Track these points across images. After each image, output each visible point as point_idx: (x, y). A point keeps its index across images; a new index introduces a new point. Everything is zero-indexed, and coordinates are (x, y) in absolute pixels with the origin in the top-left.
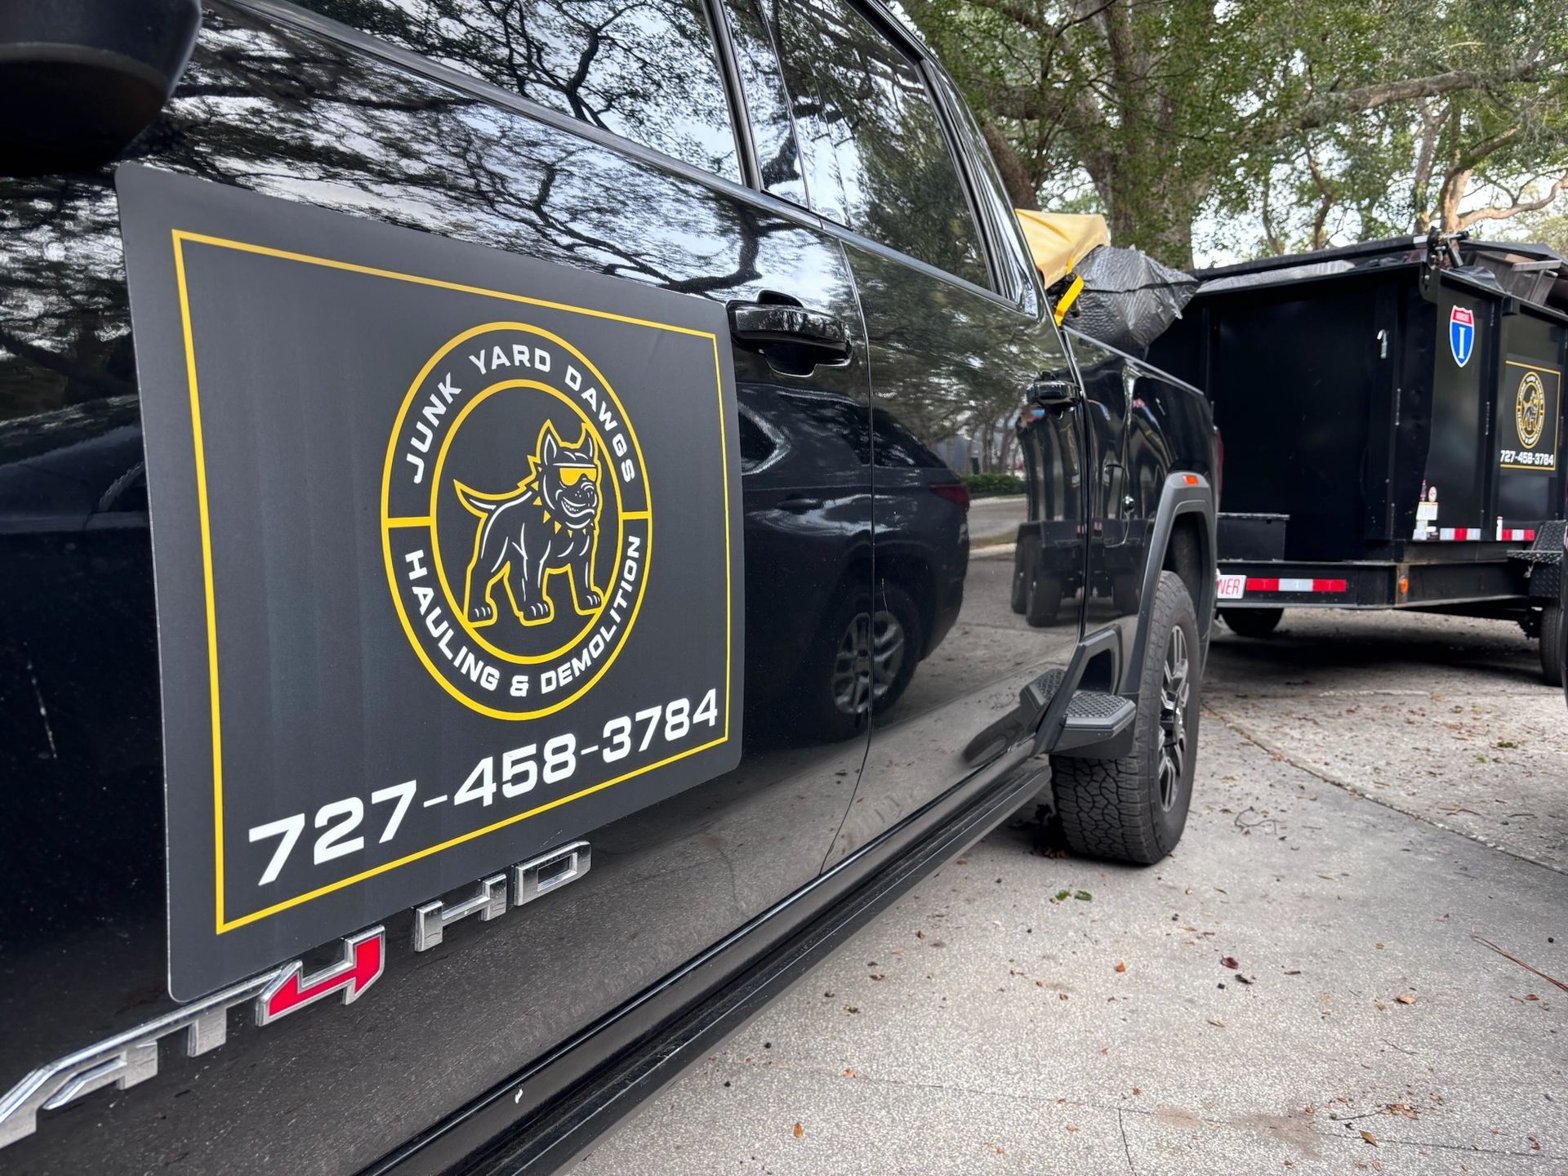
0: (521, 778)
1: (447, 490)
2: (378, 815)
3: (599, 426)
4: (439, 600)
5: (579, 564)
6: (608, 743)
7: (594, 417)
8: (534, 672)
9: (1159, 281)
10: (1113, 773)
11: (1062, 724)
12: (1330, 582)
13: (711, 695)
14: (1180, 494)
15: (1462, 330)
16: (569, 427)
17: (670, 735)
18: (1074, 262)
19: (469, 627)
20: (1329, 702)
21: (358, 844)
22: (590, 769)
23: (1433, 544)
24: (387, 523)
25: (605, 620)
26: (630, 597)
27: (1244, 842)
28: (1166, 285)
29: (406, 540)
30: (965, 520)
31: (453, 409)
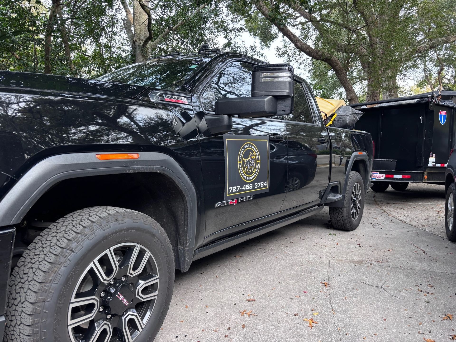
0: (248, 188)
1: (243, 159)
2: (237, 188)
3: (255, 152)
4: (242, 170)
5: (253, 166)
6: (255, 186)
7: (255, 151)
8: (249, 177)
9: (354, 113)
10: (341, 211)
11: (327, 198)
12: (406, 176)
13: (266, 182)
14: (356, 156)
15: (443, 116)
16: (253, 152)
17: (261, 186)
18: (335, 110)
19: (244, 172)
20: (410, 205)
21: (235, 191)
22: (254, 188)
23: (434, 168)
24: (239, 162)
25: (255, 173)
26: (258, 170)
27: (373, 229)
28: (356, 114)
29: (240, 164)
30: (316, 160)
31: (243, 151)
